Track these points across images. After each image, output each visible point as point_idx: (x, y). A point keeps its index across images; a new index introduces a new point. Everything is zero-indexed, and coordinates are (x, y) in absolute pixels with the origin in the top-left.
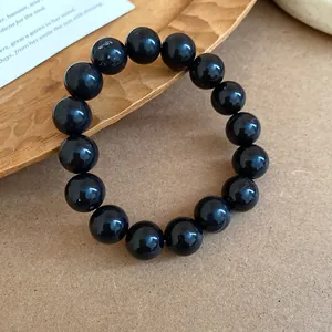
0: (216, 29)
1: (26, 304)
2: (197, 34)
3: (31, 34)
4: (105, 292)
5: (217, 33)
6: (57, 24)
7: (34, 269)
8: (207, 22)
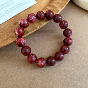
0: (59, 9)
1: (9, 80)
2: (54, 10)
3: (10, 9)
4: (30, 77)
5: (59, 10)
6: (17, 7)
7: (11, 71)
8: (56, 7)
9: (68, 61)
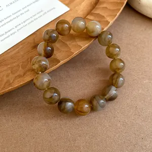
3: (24, 22)
4: (65, 137)
5: (109, 21)
6: (35, 17)
7: (32, 128)
8: (103, 16)
9: (128, 108)
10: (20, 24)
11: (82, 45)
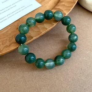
1: (12, 90)
3: (12, 13)
4: (35, 87)
6: (20, 10)
8: (62, 10)
9: (76, 69)
10: (10, 14)
11: (47, 28)
